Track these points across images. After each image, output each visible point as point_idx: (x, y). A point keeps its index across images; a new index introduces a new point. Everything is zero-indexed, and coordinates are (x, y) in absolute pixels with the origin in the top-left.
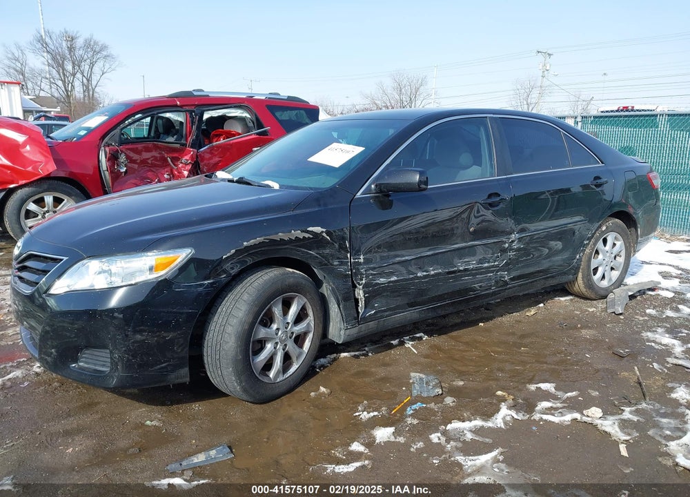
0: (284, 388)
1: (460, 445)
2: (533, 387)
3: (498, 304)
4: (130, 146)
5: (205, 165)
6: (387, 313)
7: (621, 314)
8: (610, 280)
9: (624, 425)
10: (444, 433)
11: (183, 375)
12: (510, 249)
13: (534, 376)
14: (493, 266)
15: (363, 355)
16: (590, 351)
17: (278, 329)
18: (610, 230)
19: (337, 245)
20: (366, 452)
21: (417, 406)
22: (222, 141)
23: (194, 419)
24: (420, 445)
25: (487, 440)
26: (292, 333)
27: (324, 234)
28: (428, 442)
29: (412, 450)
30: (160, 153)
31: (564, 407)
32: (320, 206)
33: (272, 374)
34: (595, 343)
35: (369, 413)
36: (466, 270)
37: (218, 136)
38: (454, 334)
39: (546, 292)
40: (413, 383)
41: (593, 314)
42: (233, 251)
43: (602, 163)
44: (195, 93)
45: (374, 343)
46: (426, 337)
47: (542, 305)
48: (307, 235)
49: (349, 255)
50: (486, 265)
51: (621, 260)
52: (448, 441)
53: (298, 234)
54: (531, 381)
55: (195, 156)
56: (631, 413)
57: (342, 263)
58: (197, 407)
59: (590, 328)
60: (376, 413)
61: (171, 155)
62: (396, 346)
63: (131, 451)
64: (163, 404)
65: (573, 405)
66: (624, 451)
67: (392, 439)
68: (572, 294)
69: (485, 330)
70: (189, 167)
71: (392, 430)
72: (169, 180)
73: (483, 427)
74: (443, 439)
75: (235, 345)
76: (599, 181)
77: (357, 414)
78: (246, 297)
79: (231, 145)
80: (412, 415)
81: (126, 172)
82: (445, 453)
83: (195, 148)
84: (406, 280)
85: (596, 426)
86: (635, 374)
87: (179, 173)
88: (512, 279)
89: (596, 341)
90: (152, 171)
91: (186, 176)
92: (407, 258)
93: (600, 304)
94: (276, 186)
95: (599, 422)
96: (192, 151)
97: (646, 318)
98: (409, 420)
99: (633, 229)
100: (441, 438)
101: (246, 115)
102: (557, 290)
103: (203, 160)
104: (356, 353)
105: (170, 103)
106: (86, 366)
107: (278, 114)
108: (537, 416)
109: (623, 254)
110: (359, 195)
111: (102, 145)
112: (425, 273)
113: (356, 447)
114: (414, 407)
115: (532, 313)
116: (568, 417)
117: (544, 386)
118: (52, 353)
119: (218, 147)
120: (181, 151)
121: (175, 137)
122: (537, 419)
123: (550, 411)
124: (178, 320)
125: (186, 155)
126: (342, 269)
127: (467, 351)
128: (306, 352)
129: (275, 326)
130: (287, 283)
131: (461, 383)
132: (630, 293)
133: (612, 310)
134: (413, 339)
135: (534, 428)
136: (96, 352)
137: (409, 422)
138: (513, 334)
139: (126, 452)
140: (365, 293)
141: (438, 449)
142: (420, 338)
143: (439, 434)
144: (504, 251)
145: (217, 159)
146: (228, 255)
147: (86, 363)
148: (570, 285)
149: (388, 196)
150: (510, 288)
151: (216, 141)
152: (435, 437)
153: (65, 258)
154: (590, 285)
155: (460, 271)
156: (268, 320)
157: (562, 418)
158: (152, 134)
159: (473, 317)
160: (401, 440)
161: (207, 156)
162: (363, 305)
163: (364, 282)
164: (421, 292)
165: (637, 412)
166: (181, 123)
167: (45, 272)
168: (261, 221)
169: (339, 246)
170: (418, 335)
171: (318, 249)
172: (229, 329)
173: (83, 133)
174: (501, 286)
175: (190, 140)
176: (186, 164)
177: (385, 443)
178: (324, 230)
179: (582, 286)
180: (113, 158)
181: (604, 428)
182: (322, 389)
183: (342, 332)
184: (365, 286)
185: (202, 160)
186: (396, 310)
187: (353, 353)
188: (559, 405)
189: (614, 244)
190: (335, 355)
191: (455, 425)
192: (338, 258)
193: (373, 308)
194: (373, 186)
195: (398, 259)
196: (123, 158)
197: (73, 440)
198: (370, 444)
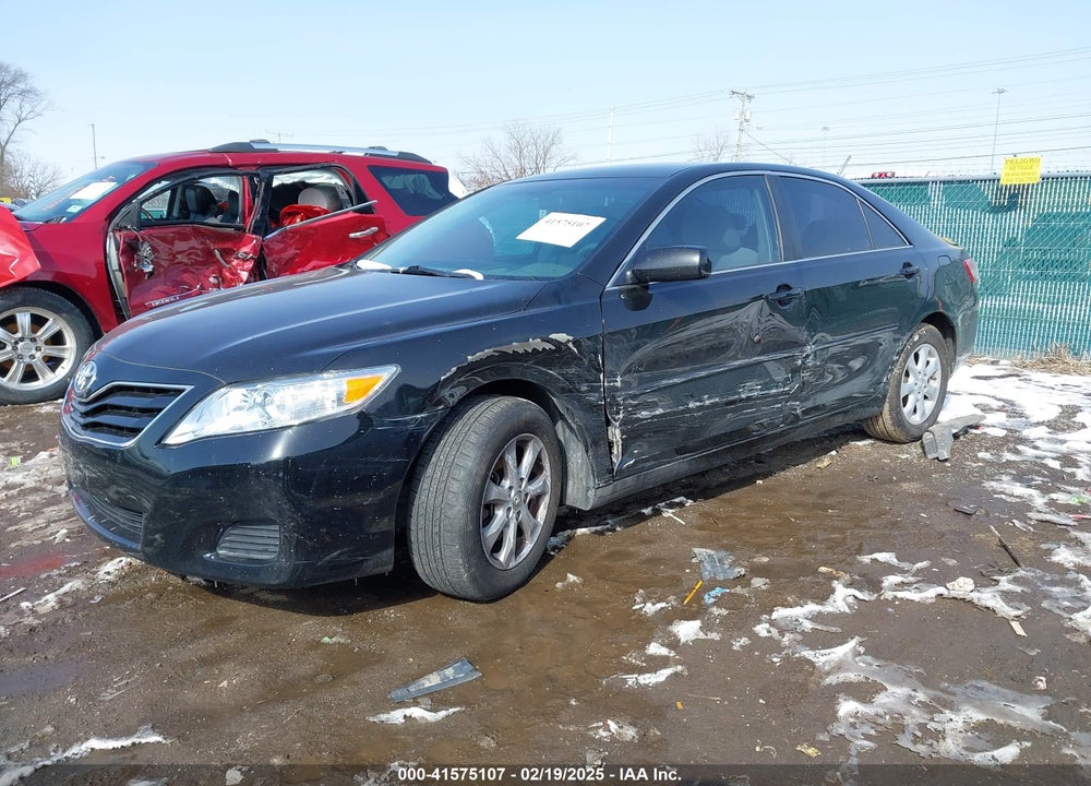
0: (517, 579)
1: (799, 637)
2: (866, 559)
3: (772, 455)
4: (155, 231)
5: (273, 261)
6: (649, 464)
7: (946, 460)
8: (924, 413)
9: (1007, 596)
10: (772, 623)
11: (384, 561)
12: (804, 367)
13: (861, 545)
14: (782, 393)
15: (608, 530)
16: (924, 510)
17: (511, 488)
18: (923, 341)
19: (586, 361)
20: (672, 655)
21: (718, 591)
22: (298, 223)
23: (396, 630)
24: (744, 641)
25: (834, 629)
26: (526, 495)
27: (570, 345)
28: (754, 636)
29: (735, 648)
30: (202, 243)
31: (918, 582)
32: (560, 302)
33: (502, 556)
34: (927, 499)
35: (653, 604)
36: (749, 398)
37: (293, 215)
38: (727, 496)
39: (831, 435)
40: (701, 562)
41: (908, 463)
42: (454, 369)
43: (911, 244)
44: (256, 146)
45: (616, 514)
46: (689, 503)
47: (834, 453)
48: (548, 346)
49: (602, 376)
50: (774, 391)
51: (936, 384)
52: (782, 633)
53: (537, 343)
54: (860, 551)
55: (258, 249)
56: (1009, 582)
57: (592, 390)
58: (391, 613)
59: (910, 481)
60: (663, 605)
61: (220, 246)
62: (650, 517)
63: (319, 679)
64: (337, 613)
65: (928, 578)
66: (1020, 631)
67: (702, 636)
68: (870, 437)
69: (765, 489)
70: (250, 265)
71: (697, 624)
72: (217, 286)
73: (820, 613)
74: (775, 632)
75: (464, 510)
76: (910, 270)
77: (637, 607)
78: (473, 438)
79: (315, 228)
80: (714, 604)
81: (151, 274)
82: (785, 648)
83: (259, 235)
84: (675, 413)
85: (970, 602)
86: (994, 535)
87: (232, 274)
88: (805, 413)
89: (924, 495)
90: (192, 272)
91: (245, 278)
92: (675, 380)
93: (915, 449)
94: (479, 276)
95: (975, 596)
96: (255, 240)
97: (981, 464)
98: (716, 611)
99: (950, 340)
100: (771, 629)
101: (335, 181)
102: (847, 433)
103: (271, 252)
104: (599, 528)
105: (217, 162)
106: (232, 554)
107: (386, 180)
108: (889, 595)
109: (938, 375)
110: (609, 287)
111: (110, 230)
112: (698, 404)
113: (655, 649)
114: (713, 593)
115: (826, 464)
116: (931, 593)
117: (882, 557)
118: (155, 540)
119: (295, 231)
120: (238, 240)
121: (220, 217)
122: (890, 598)
123: (902, 586)
124: (380, 475)
125: (245, 245)
126: (593, 397)
127: (753, 518)
128: (542, 523)
129: (506, 483)
130: (523, 418)
131: (766, 560)
132: (954, 431)
133: (935, 455)
134: (671, 506)
135: (890, 610)
136: (251, 531)
137: (716, 613)
138: (808, 492)
139: (312, 680)
140: (623, 433)
141: (771, 645)
142: (681, 505)
143: (767, 625)
144: (796, 371)
145: (292, 252)
146: (448, 374)
147: (230, 549)
148: (870, 423)
149: (647, 288)
150: (802, 426)
151: (289, 224)
152: (762, 630)
153: (189, 388)
154: (899, 421)
155: (741, 400)
156: (498, 474)
157: (923, 595)
158: (175, 213)
159: (743, 473)
160: (715, 636)
161: (278, 247)
162: (620, 450)
163: (621, 416)
164: (692, 432)
165: (1016, 581)
166: (233, 194)
167: (152, 412)
168: (488, 324)
169: (590, 361)
170: (677, 500)
171: (561, 368)
172: (455, 487)
173: (74, 209)
174: (792, 423)
175: (251, 222)
176: (245, 260)
177: (693, 641)
178: (571, 338)
179: (889, 423)
180: (130, 250)
181: (984, 603)
182: (571, 578)
183: (591, 493)
184: (624, 423)
185: (270, 254)
186: (659, 459)
187: (593, 529)
188: (912, 579)
189: (928, 363)
190: (569, 532)
191: (780, 613)
192: (587, 381)
193: (632, 456)
194: (628, 273)
195: (665, 382)
196: (146, 250)
197: (221, 670)
198: (674, 644)
